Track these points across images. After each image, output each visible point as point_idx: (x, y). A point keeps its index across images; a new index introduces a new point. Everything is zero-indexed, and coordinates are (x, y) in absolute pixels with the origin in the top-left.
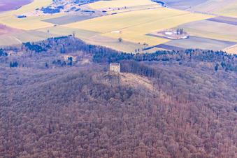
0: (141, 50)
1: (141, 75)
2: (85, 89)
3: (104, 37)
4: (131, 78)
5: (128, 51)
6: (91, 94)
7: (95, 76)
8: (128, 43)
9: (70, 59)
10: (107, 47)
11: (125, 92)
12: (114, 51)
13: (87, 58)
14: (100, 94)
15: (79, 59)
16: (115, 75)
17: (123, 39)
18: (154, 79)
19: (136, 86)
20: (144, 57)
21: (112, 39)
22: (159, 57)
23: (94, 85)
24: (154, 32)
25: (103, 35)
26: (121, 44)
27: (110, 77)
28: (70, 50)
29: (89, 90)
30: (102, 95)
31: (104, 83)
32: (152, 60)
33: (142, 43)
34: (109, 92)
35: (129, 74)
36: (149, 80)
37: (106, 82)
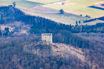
0: (82, 22)
1: (74, 46)
2: (15, 59)
3: (46, 8)
4: (63, 49)
5: (67, 23)
6: (20, 64)
7: (26, 46)
8: (70, 15)
9: (7, 29)
10: (46, 18)
11: (55, 62)
12: (53, 22)
13: (25, 29)
14: (29, 64)
15: (17, 30)
16: (46, 46)
17: (65, 11)
18: (88, 51)
19: (67, 57)
20: (83, 29)
21: (53, 10)
22: (98, 29)
23: (24, 55)
24: (97, 4)
25: (44, 6)
26: (62, 16)
27: (41, 47)
28: (8, 21)
29: (19, 60)
30: (31, 65)
31: (35, 53)
32: (90, 32)
33: (84, 15)
34: (38, 62)
35: (61, 45)
36: (83, 51)
37: (36, 52)
